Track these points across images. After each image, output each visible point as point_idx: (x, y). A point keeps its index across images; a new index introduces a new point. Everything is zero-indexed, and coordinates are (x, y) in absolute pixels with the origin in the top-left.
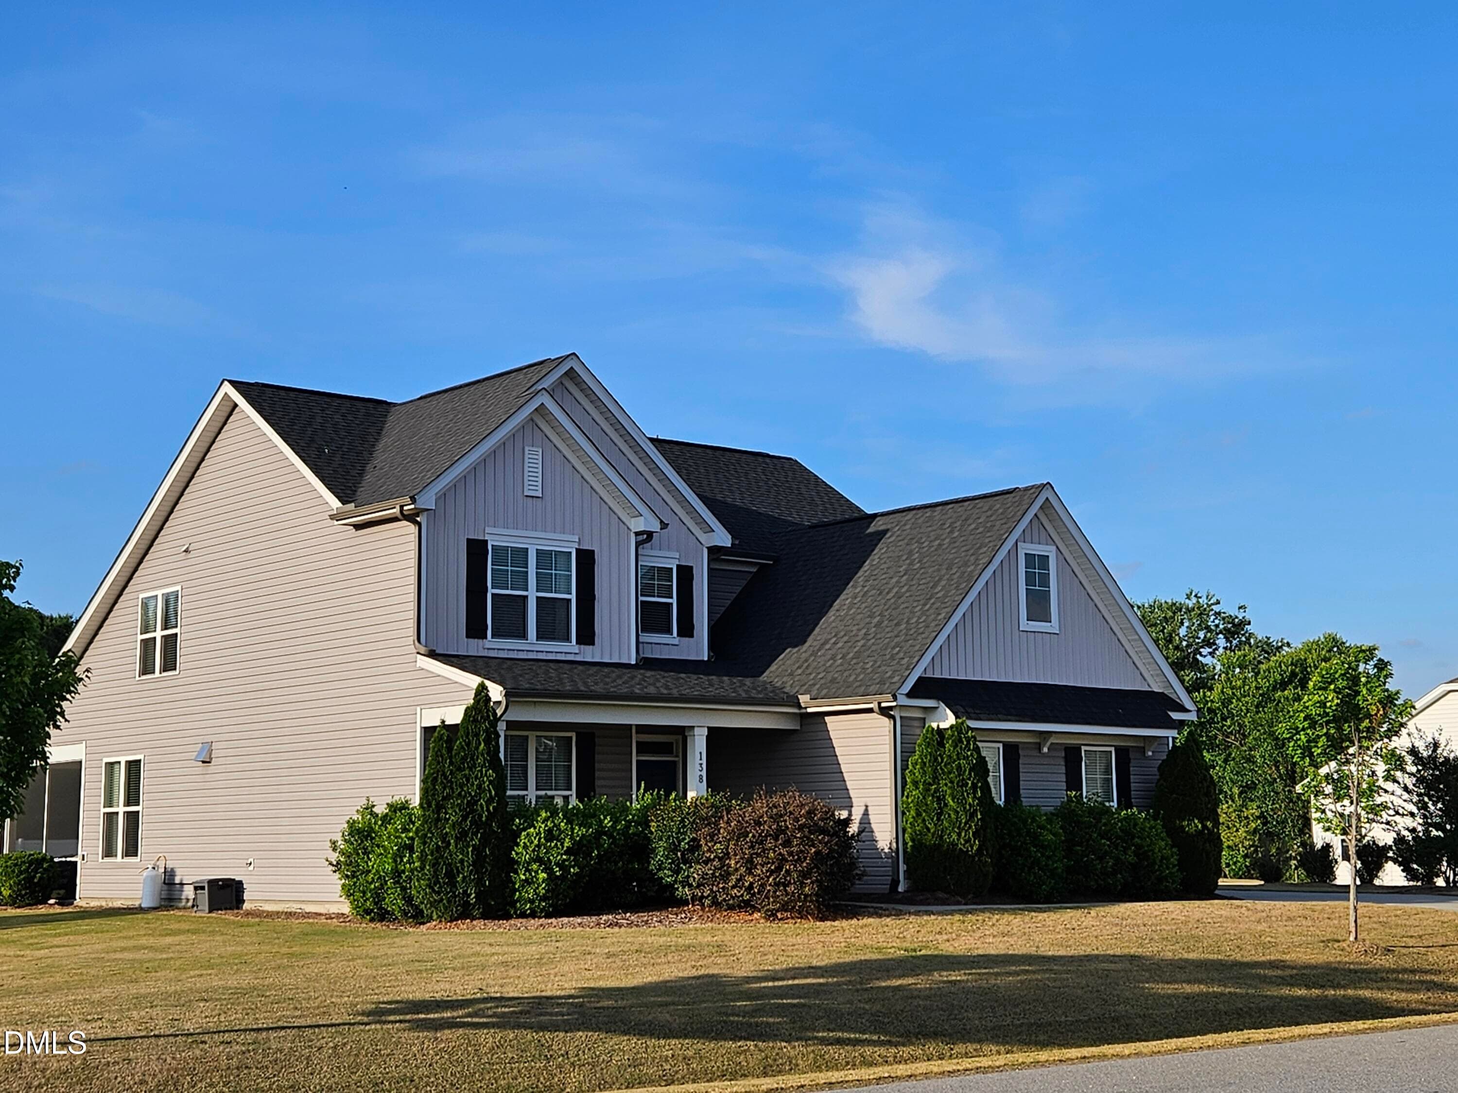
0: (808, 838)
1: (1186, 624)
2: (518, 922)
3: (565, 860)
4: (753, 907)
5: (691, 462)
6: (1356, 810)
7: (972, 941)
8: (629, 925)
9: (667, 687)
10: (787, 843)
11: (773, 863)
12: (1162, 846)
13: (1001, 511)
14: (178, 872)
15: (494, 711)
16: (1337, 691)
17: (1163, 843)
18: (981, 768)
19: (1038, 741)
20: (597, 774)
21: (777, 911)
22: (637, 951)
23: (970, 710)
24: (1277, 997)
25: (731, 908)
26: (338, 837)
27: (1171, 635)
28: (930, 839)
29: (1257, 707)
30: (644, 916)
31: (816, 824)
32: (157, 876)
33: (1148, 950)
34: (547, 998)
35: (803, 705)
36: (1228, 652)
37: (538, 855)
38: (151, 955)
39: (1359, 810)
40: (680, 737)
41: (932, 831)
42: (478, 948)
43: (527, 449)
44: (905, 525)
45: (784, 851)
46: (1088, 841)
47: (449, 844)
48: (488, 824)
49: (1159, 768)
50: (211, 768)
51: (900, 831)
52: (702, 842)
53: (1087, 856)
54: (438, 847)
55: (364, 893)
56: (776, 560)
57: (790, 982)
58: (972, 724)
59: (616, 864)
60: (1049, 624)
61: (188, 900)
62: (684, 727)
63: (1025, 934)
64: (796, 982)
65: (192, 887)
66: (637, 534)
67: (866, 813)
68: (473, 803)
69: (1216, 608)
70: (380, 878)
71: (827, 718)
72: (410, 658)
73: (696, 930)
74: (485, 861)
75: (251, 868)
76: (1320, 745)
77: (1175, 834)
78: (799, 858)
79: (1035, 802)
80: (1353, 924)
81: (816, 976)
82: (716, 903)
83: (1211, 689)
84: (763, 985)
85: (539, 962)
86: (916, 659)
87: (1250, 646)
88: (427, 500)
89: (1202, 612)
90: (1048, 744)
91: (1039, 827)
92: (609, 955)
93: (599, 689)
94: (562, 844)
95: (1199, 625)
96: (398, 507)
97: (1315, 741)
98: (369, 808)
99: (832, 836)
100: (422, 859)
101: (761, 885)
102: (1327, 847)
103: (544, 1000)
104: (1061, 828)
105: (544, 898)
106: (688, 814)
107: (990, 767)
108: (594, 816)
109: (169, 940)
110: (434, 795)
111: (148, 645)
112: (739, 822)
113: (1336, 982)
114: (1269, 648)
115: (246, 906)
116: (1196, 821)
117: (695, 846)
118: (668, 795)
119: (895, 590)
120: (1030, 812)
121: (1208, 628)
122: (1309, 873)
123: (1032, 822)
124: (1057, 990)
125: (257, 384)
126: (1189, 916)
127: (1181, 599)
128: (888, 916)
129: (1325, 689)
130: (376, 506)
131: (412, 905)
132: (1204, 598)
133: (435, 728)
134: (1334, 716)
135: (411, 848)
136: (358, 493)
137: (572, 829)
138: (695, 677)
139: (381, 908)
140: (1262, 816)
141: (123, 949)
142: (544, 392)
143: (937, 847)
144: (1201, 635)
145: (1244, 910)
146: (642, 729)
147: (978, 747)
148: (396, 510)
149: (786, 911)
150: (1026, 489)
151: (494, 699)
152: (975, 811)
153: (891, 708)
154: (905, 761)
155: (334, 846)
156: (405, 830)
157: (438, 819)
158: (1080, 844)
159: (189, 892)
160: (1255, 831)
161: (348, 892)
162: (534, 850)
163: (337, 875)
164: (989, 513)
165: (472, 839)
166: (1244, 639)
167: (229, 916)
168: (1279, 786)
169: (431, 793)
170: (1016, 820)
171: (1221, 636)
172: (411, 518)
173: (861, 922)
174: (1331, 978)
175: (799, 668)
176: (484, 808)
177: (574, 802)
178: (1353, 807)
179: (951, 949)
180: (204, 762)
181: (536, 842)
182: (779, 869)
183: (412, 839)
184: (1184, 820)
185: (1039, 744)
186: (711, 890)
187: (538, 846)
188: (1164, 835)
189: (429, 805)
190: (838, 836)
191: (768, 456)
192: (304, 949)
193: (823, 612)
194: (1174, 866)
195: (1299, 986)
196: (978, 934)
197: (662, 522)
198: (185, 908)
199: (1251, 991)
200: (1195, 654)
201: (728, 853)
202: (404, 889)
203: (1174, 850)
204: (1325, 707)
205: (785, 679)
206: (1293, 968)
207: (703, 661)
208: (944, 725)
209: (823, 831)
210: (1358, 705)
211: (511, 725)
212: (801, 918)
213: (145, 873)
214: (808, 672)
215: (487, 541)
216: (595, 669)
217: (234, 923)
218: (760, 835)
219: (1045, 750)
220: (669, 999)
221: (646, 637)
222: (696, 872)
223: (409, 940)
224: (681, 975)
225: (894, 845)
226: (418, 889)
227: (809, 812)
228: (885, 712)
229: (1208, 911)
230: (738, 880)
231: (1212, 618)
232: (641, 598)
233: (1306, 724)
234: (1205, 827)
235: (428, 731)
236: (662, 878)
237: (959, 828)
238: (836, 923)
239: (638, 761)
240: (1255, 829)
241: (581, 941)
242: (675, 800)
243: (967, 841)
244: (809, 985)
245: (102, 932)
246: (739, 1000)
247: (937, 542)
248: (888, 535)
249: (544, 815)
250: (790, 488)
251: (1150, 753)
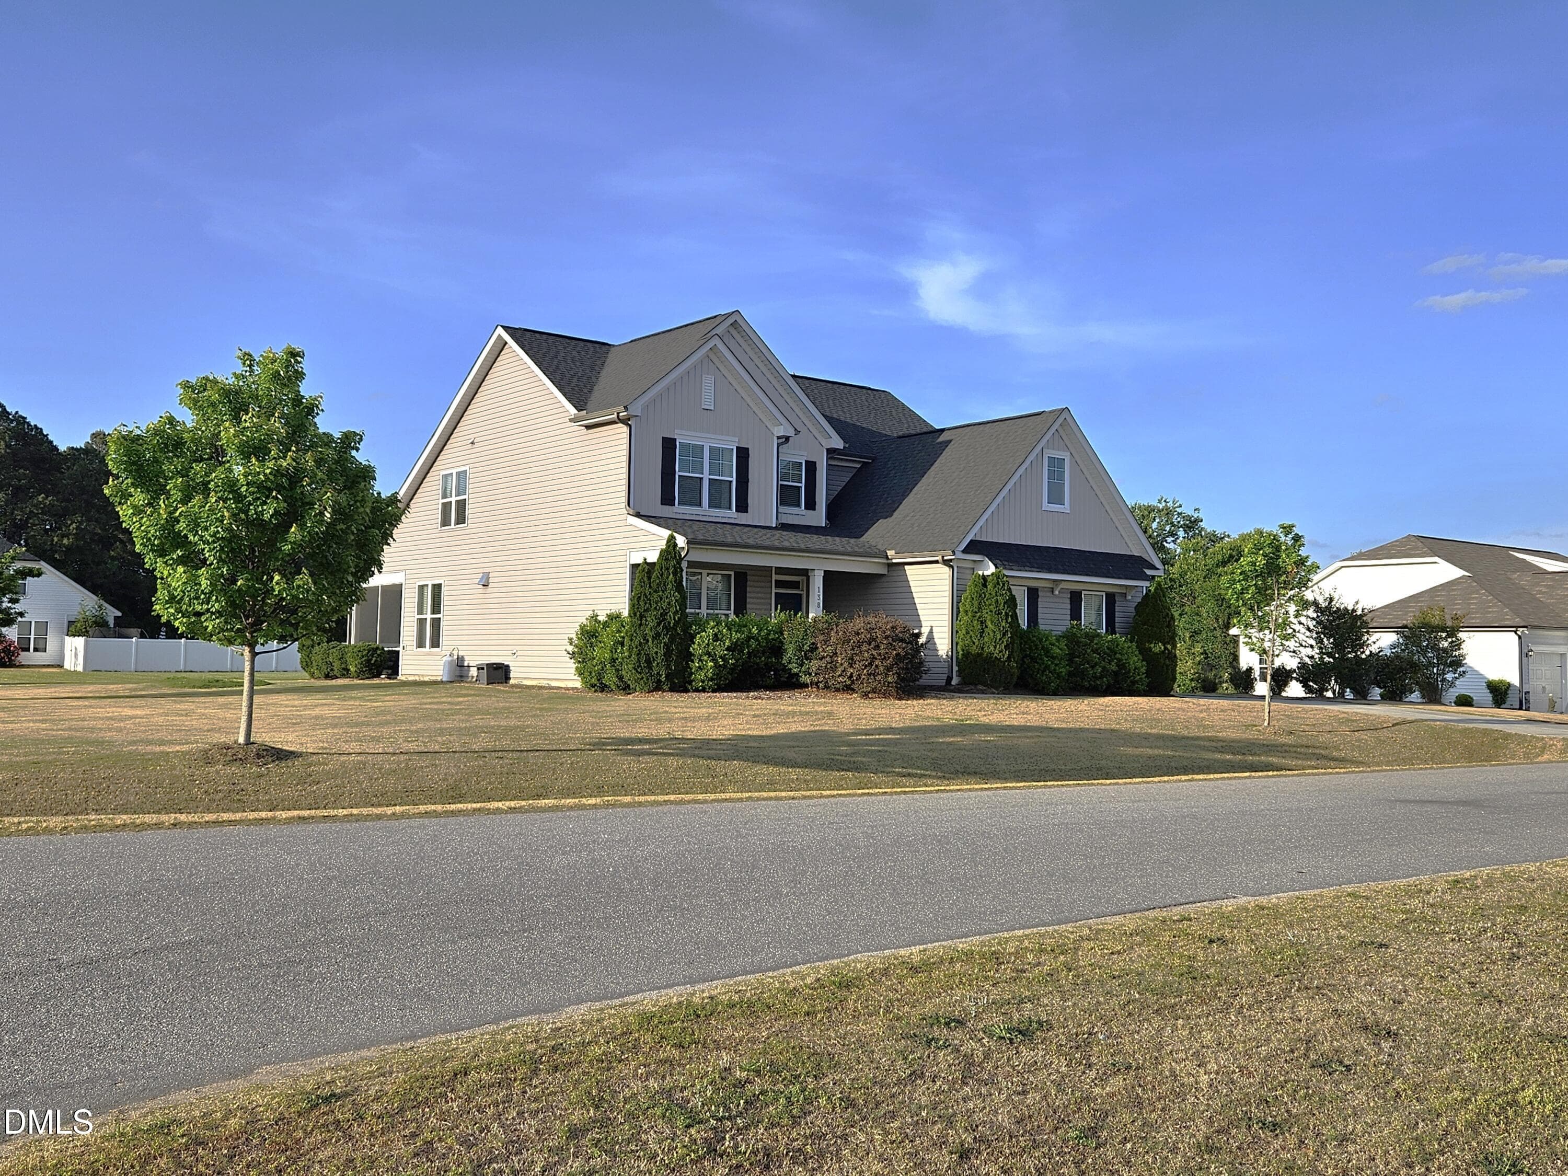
0: (891, 644)
1: (1157, 520)
2: (694, 695)
3: (725, 655)
4: (853, 690)
5: (816, 391)
6: (1273, 637)
7: (1002, 716)
8: (769, 698)
9: (798, 543)
10: (877, 647)
11: (867, 660)
12: (1135, 661)
13: (1032, 427)
14: (466, 658)
15: (680, 553)
16: (1265, 555)
17: (1136, 658)
18: (1012, 602)
19: (1051, 586)
20: (748, 600)
21: (869, 692)
22: (774, 714)
23: (1006, 563)
24: (1212, 760)
25: (837, 690)
26: (574, 636)
27: (1146, 528)
28: (974, 650)
29: (1204, 578)
30: (779, 694)
31: (897, 635)
32: (452, 661)
33: (1125, 726)
34: (713, 740)
35: (890, 557)
36: (1186, 540)
37: (707, 651)
38: (449, 707)
39: (1275, 637)
40: (805, 578)
41: (976, 644)
42: (667, 709)
43: (704, 376)
44: (964, 436)
45: (874, 653)
46: (1084, 654)
47: (648, 641)
48: (674, 628)
49: (1136, 608)
50: (489, 590)
51: (954, 644)
52: (819, 645)
53: (1084, 665)
54: (641, 643)
55: (591, 673)
56: (873, 461)
57: (877, 737)
58: (1007, 573)
59: (760, 659)
60: (1063, 506)
61: (473, 677)
62: (808, 570)
63: (1038, 713)
64: (881, 736)
65: (476, 669)
66: (779, 438)
67: (931, 632)
68: (664, 614)
69: (1179, 510)
70: (601, 663)
71: (906, 567)
72: (624, 517)
73: (813, 702)
74: (672, 653)
75: (515, 656)
76: (1250, 592)
77: (1145, 653)
78: (885, 658)
79: (1048, 628)
80: (1267, 714)
81: (894, 734)
82: (827, 687)
83: (1172, 566)
84: (859, 737)
85: (708, 719)
86: (970, 527)
87: (1202, 537)
88: (636, 409)
89: (1169, 513)
90: (1059, 589)
91: (1051, 644)
92: (754, 716)
93: (751, 541)
94: (724, 644)
95: (1167, 521)
96: (616, 414)
97: (1247, 589)
98: (594, 617)
99: (908, 643)
100: (630, 649)
101: (859, 675)
102: (1250, 670)
103: (712, 742)
104: (1066, 645)
105: (712, 679)
106: (810, 626)
107: (1018, 602)
108: (745, 626)
109: (461, 699)
110: (638, 608)
111: (446, 507)
112: (844, 632)
113: (1253, 752)
114: (1214, 539)
115: (512, 682)
116: (1160, 644)
117: (814, 648)
118: (795, 615)
119: (957, 480)
120: (1045, 634)
121: (1172, 523)
122: (1237, 687)
123: (1046, 641)
124: (1059, 749)
125: (520, 329)
126: (1152, 707)
127: (1155, 503)
128: (944, 699)
129: (1256, 554)
130: (600, 413)
131: (623, 681)
132: (1171, 503)
133: (639, 565)
134: (1261, 572)
135: (622, 644)
136: (588, 404)
137: (731, 634)
138: (816, 536)
139: (602, 683)
140: (1205, 653)
141: (430, 703)
142: (716, 336)
143: (980, 655)
144: (1168, 528)
145: (1190, 704)
146: (780, 571)
147: (1010, 588)
148: (615, 416)
149: (875, 693)
150: (1051, 412)
151: (679, 545)
152: (1007, 631)
153: (951, 560)
154: (959, 597)
155: (571, 641)
156: (619, 631)
157: (641, 625)
158: (1078, 657)
159: (474, 672)
160: (1199, 663)
161: (580, 672)
162: (705, 647)
163: (573, 661)
164: (1024, 428)
165: (663, 639)
166: (1197, 532)
167: (500, 687)
168: (1218, 633)
169: (636, 607)
170: (1035, 639)
171: (1181, 529)
172: (625, 421)
173: (926, 702)
174: (1250, 749)
175: (888, 532)
176: (671, 618)
177: (732, 617)
178: (1272, 635)
179: (987, 721)
180: (484, 585)
181: (706, 642)
182: (870, 664)
183: (623, 637)
184: (1151, 643)
185: (1053, 588)
186: (824, 677)
187: (708, 644)
188: (1137, 653)
189: (635, 614)
190: (912, 644)
191: (870, 389)
192: (551, 706)
193: (904, 495)
194: (1143, 674)
195: (1227, 753)
196: (1006, 713)
197: (796, 429)
198: (471, 682)
199: (1194, 755)
200: (1162, 542)
201: (837, 653)
202: (617, 670)
203: (1144, 663)
204: (1255, 565)
205: (878, 540)
206: (1224, 742)
207: (822, 527)
208: (986, 573)
209: (902, 640)
210: (1279, 565)
211: (691, 564)
212: (885, 698)
213: (445, 659)
214: (894, 535)
215: (675, 439)
216: (748, 529)
217: (503, 691)
218: (859, 642)
219: (1057, 592)
220: (795, 744)
221: (783, 509)
222: (814, 665)
223: (621, 703)
224: (803, 729)
225: (950, 653)
226: (627, 672)
227: (892, 628)
228: (947, 563)
229: (1166, 704)
230: (843, 671)
231: (1176, 516)
232: (780, 482)
233: (1241, 578)
234: (1166, 648)
235: (634, 567)
236: (791, 669)
237: (995, 642)
238: (909, 702)
239: (776, 593)
240: (1199, 662)
241: (736, 707)
242: (801, 618)
243: (1000, 652)
244: (891, 739)
245: (417, 694)
246: (843, 746)
247: (987, 448)
248: (952, 443)
249: (712, 624)
250: (885, 411)
251: (1130, 598)
